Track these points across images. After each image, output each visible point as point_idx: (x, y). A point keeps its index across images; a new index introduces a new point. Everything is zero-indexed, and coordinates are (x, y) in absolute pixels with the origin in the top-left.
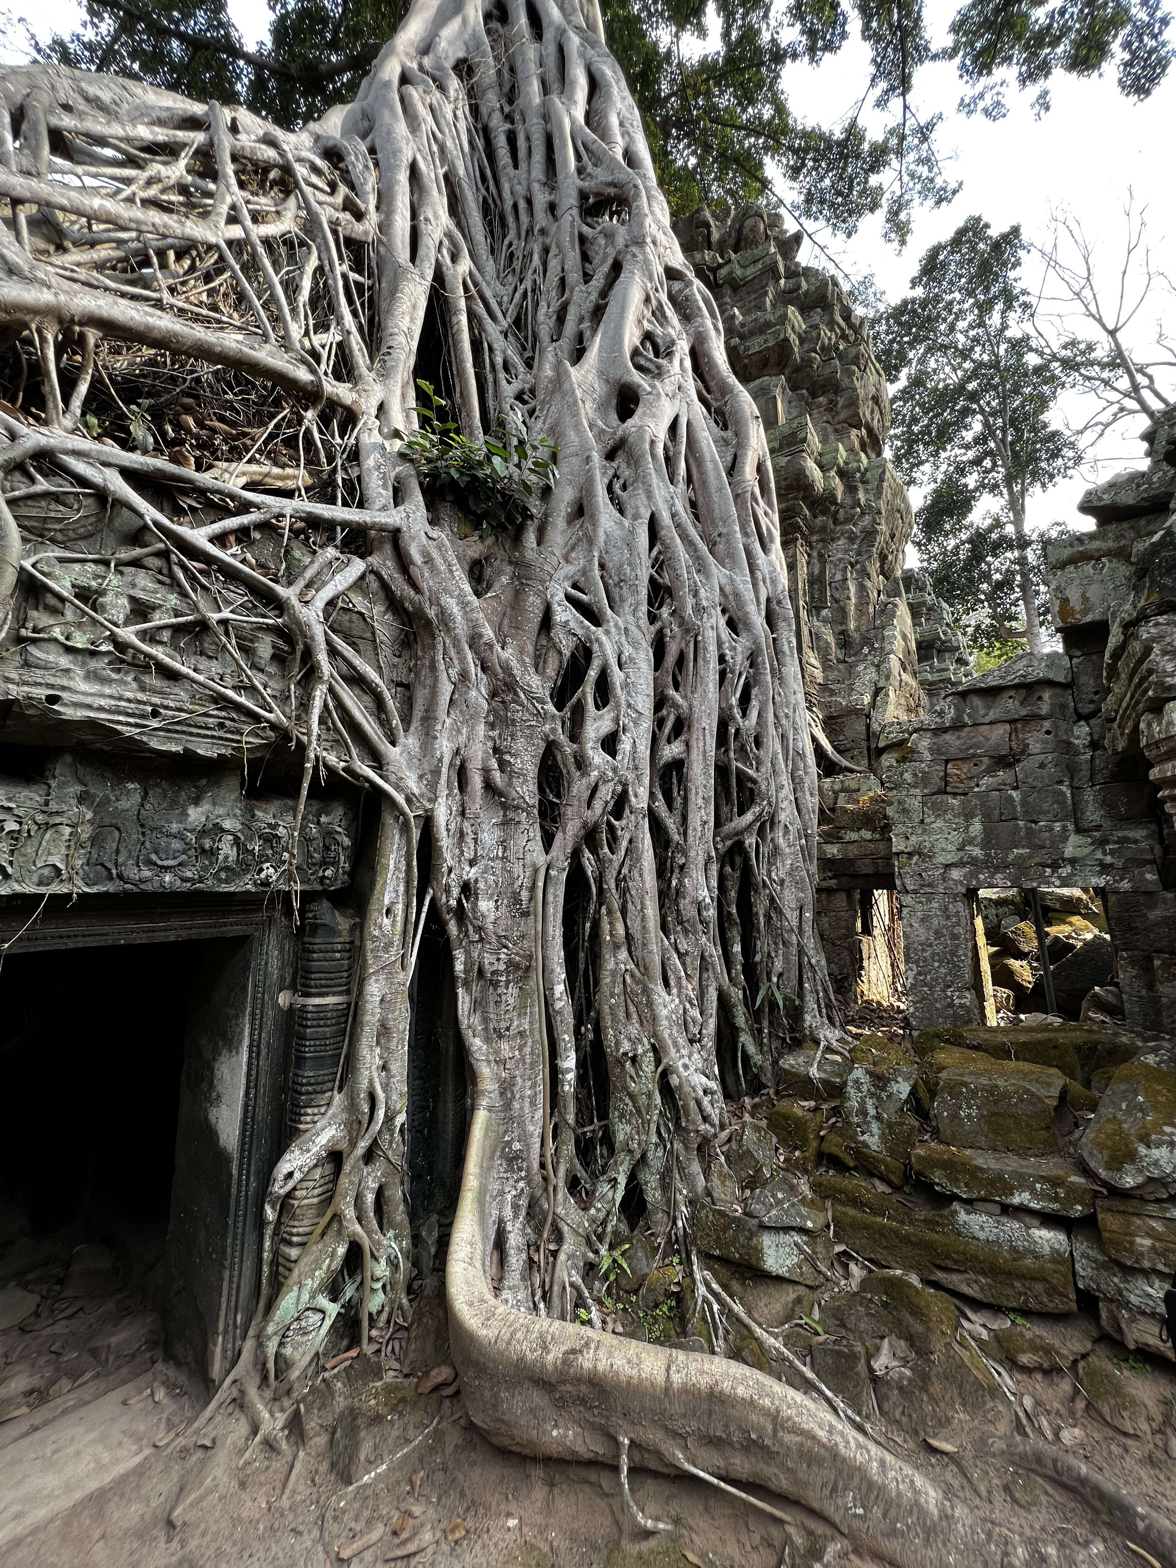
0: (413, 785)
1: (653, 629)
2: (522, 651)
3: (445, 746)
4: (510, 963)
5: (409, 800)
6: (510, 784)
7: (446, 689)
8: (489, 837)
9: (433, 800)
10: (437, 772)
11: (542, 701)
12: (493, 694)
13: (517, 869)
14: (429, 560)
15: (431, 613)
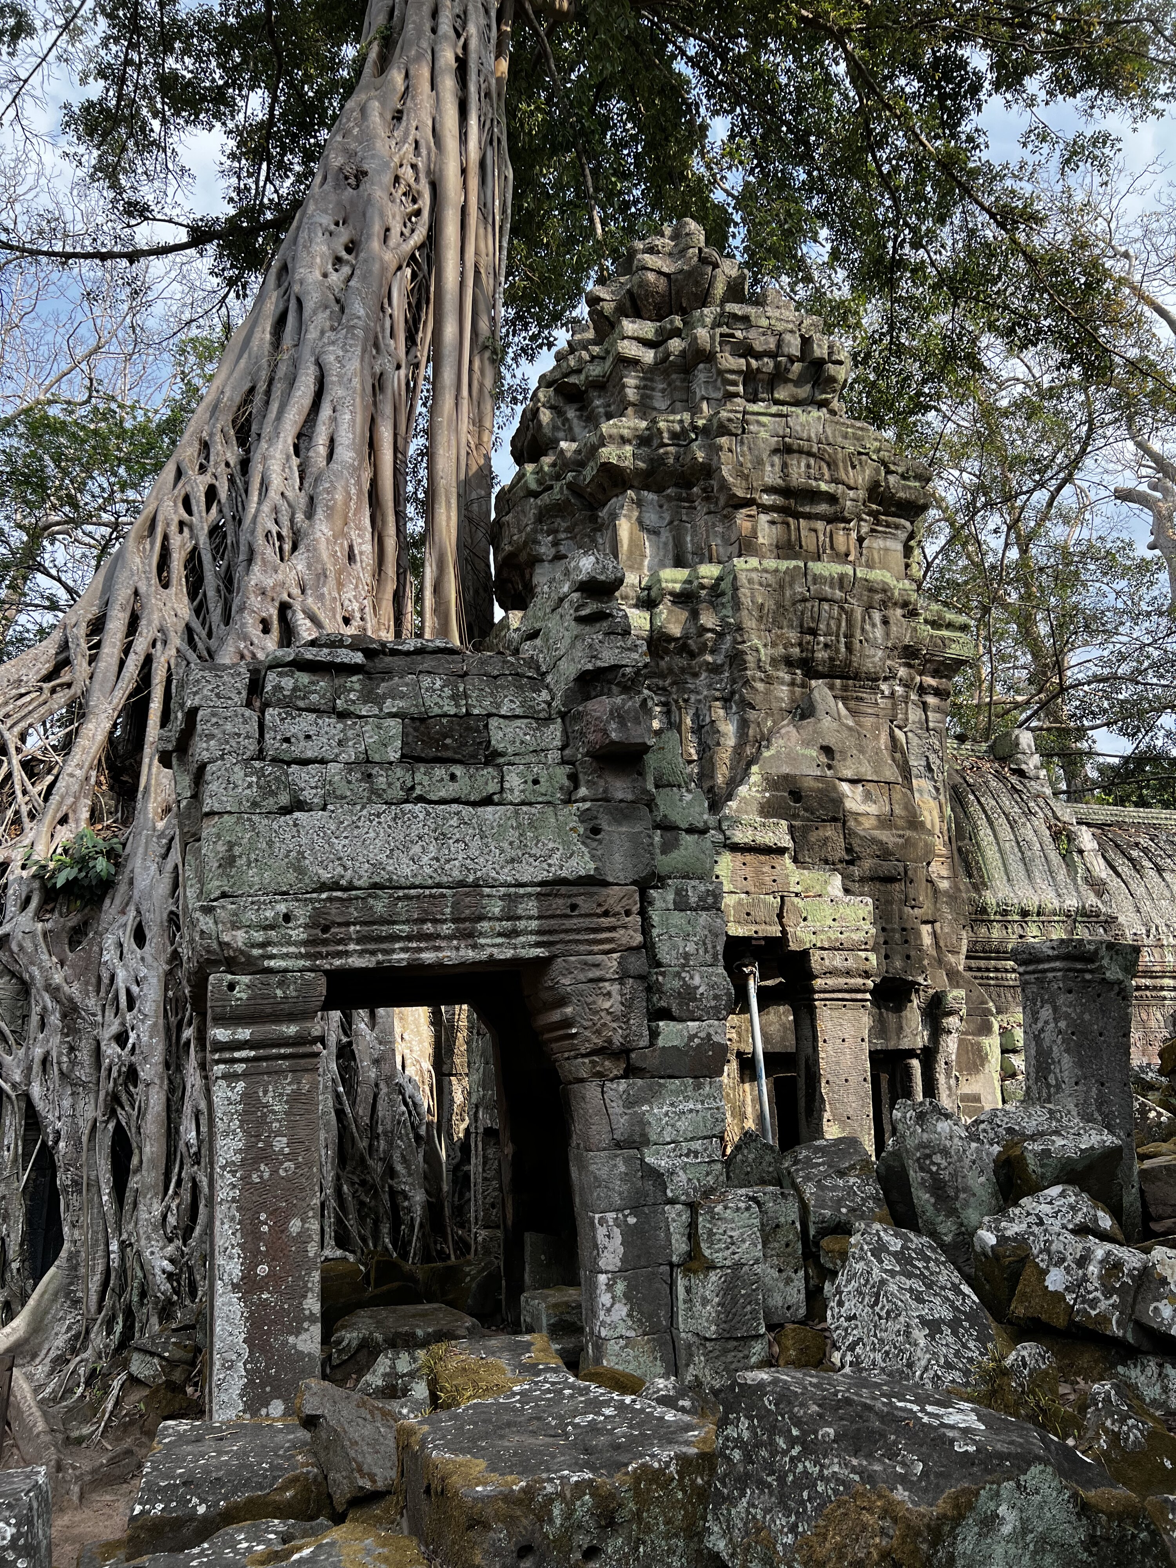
0: (17, 1077)
1: (170, 949)
2: (87, 983)
3: (38, 1052)
4: (72, 1180)
5: (14, 1086)
6: (72, 1070)
7: (35, 1019)
8: (66, 1103)
9: (29, 1084)
10: (30, 1068)
11: (94, 1015)
12: (64, 1016)
13: (81, 1123)
14: (21, 948)
15: (26, 976)
